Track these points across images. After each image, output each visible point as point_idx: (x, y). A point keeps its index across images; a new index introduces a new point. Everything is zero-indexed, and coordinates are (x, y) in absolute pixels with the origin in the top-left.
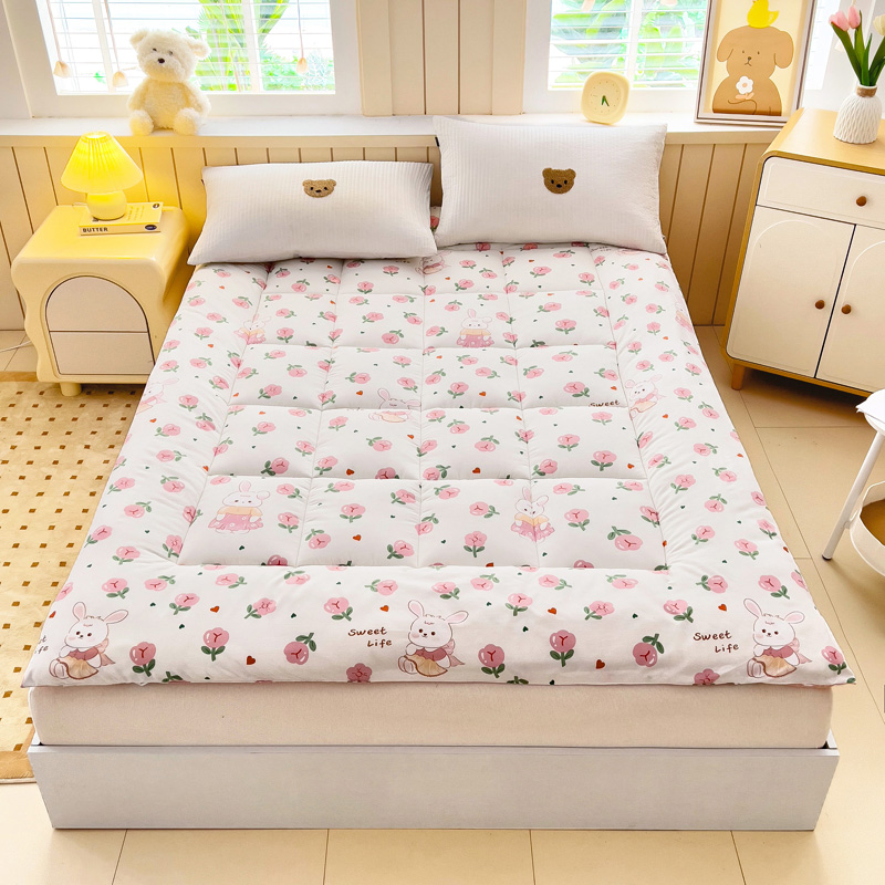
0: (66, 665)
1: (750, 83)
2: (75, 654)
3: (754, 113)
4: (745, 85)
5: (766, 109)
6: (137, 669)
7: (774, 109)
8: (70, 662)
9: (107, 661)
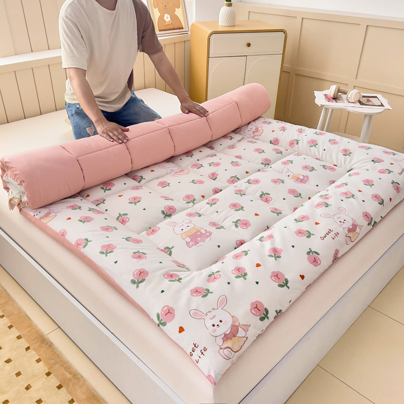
0: (229, 348)
1: (169, 16)
2: (226, 337)
3: (174, 29)
4: (167, 18)
5: (178, 27)
6: (262, 319)
7: (180, 26)
8: (229, 344)
9: (246, 327)
